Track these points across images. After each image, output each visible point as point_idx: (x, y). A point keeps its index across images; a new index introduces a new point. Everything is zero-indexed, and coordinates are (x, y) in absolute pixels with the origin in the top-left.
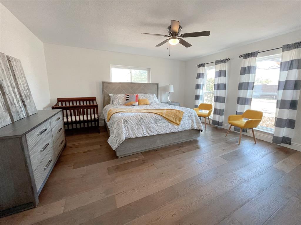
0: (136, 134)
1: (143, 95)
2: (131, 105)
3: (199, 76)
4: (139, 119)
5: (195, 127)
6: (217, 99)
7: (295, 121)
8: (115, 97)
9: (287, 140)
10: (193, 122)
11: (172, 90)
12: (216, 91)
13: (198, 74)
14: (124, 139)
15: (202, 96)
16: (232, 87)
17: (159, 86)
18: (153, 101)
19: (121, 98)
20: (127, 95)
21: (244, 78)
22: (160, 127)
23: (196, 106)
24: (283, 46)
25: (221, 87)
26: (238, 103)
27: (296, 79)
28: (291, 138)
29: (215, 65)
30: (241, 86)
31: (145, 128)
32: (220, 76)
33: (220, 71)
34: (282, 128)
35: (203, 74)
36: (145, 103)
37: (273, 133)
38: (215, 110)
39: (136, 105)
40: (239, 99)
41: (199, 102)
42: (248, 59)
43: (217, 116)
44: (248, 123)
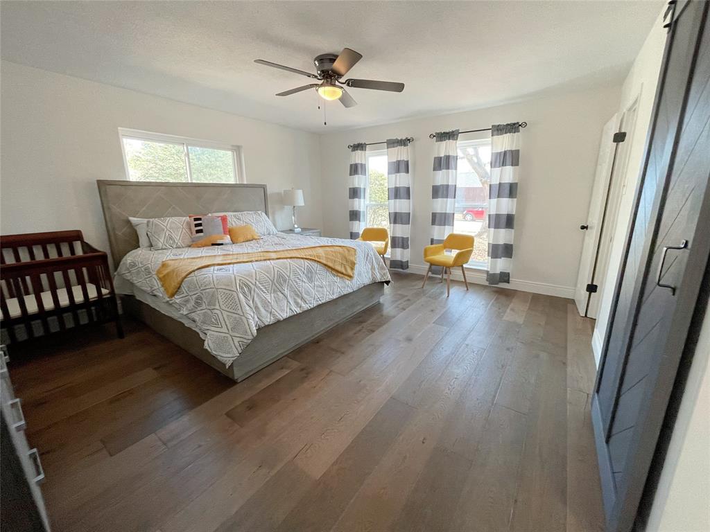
0: (275, 313)
1: (235, 216)
2: (213, 245)
3: (355, 169)
4: (276, 276)
5: (379, 278)
6: (396, 218)
7: (512, 245)
8: (156, 225)
9: (505, 277)
10: (373, 268)
11: (300, 200)
12: (392, 201)
13: (351, 165)
14: (255, 332)
15: (364, 212)
16: (421, 192)
17: (269, 191)
18: (264, 230)
19: (176, 226)
20: (196, 220)
21: (441, 178)
22: (320, 289)
23: (353, 236)
24: (493, 126)
25: (403, 193)
26: (433, 223)
27: (511, 182)
28: (509, 273)
29: (388, 148)
30: (438, 192)
31: (291, 297)
32: (398, 171)
33: (398, 163)
34: (499, 259)
35: (363, 167)
36: (249, 237)
37: (486, 269)
38: (394, 239)
39: (226, 244)
40: (434, 215)
41: (360, 227)
42: (444, 142)
43: (399, 251)
44: (459, 256)
